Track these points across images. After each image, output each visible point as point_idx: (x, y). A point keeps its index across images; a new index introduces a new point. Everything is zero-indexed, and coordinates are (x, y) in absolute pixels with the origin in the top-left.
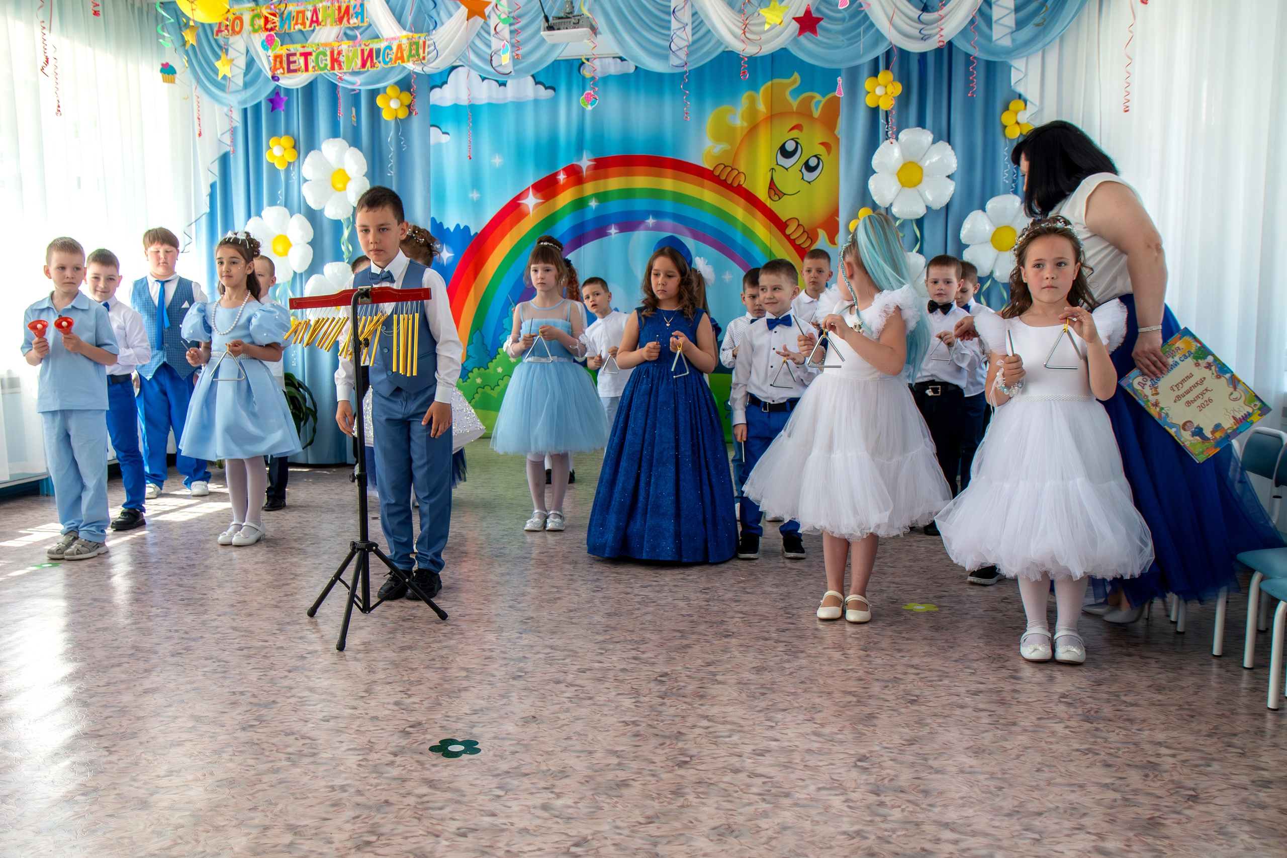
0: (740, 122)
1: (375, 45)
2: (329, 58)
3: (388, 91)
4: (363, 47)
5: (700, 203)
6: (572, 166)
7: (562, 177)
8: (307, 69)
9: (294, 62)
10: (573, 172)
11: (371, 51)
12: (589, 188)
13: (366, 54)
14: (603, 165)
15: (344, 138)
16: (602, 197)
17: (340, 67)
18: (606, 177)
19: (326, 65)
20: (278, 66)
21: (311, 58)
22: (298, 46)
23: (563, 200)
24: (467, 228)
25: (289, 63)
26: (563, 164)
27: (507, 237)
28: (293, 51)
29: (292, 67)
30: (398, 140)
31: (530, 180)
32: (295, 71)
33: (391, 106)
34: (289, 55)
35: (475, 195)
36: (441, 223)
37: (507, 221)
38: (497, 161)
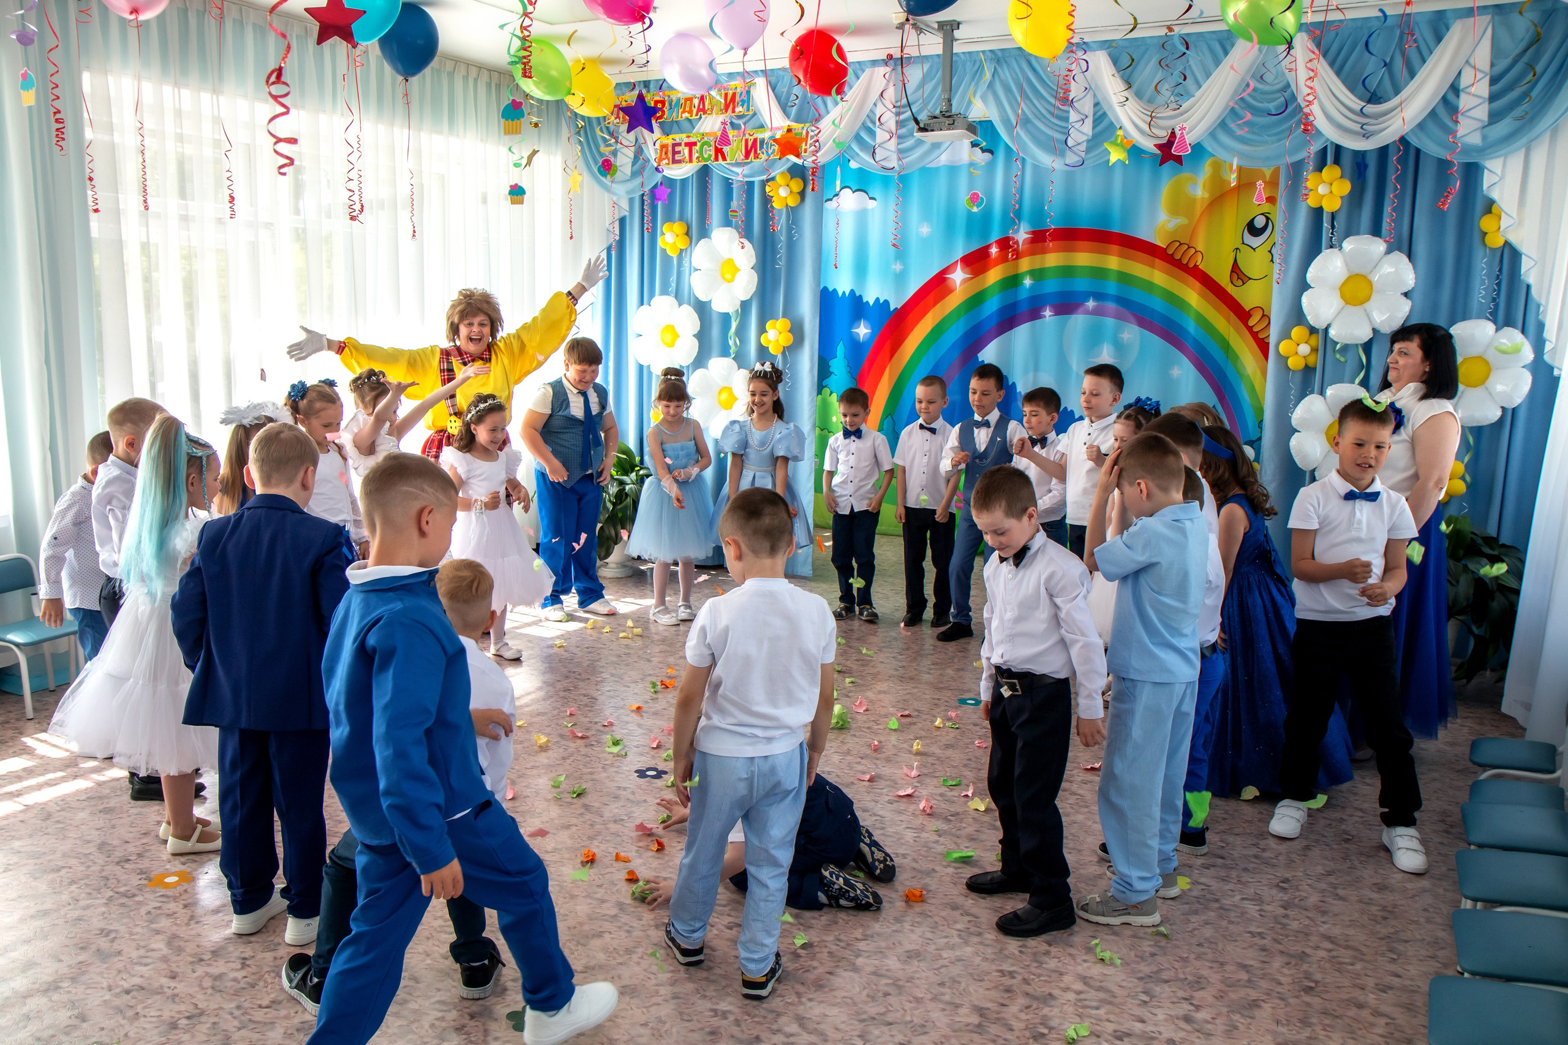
0: (1200, 192)
1: (759, 136)
2: (713, 149)
3: (778, 179)
4: (747, 136)
5: (1150, 286)
6: (1007, 237)
7: (994, 250)
8: (691, 161)
9: (679, 152)
10: (1005, 243)
11: (755, 140)
12: (1025, 264)
13: (750, 144)
14: (1041, 238)
15: (736, 229)
16: (1038, 274)
17: (724, 159)
18: (1044, 251)
19: (710, 156)
20: (664, 156)
21: (695, 149)
22: (684, 136)
23: (994, 276)
24: (886, 302)
25: (674, 153)
26: (995, 235)
27: (930, 315)
28: (678, 141)
29: (677, 157)
30: (789, 229)
31: (960, 253)
32: (679, 162)
33: (783, 194)
34: (674, 145)
35: (898, 267)
36: (860, 296)
37: (931, 297)
38: (925, 230)
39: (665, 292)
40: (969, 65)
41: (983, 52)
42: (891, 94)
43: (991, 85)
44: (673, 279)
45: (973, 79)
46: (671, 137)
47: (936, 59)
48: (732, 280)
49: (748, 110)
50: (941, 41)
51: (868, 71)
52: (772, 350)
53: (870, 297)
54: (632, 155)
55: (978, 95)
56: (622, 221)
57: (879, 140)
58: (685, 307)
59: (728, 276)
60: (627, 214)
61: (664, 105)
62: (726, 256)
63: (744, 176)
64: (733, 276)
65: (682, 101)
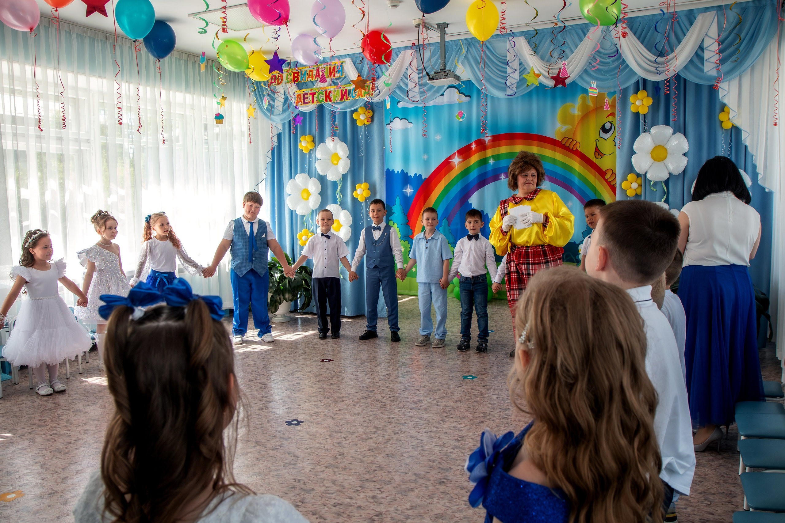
0: (577, 112)
1: (348, 88)
2: (324, 95)
3: (359, 110)
4: (342, 88)
5: (554, 161)
6: (480, 139)
7: (474, 146)
8: (313, 102)
9: (307, 98)
10: (480, 142)
11: (346, 90)
12: (489, 153)
13: (343, 92)
14: (497, 139)
15: (338, 137)
16: (496, 157)
17: (330, 101)
18: (499, 146)
19: (323, 99)
20: (299, 100)
21: (315, 96)
22: (309, 89)
23: (474, 159)
24: (420, 175)
25: (304, 99)
26: (474, 139)
27: (443, 180)
28: (306, 92)
29: (306, 101)
30: (366, 136)
31: (456, 148)
32: (307, 103)
33: (361, 118)
34: (304, 95)
35: (425, 157)
36: (407, 173)
37: (443, 171)
38: (438, 137)
39: (302, 172)
40: (454, 47)
41: (461, 40)
42: (415, 63)
43: (466, 57)
44: (307, 165)
45: (456, 54)
46: (302, 90)
47: (438, 45)
48: (337, 164)
49: (342, 75)
50: (439, 35)
51: (403, 52)
52: (360, 199)
53: (412, 173)
54: (282, 100)
55: (460, 62)
56: (279, 135)
57: (410, 87)
58: (313, 179)
59: (335, 162)
60: (281, 131)
61: (298, 75)
62: (333, 151)
63: (341, 109)
64: (338, 162)
65: (308, 72)
